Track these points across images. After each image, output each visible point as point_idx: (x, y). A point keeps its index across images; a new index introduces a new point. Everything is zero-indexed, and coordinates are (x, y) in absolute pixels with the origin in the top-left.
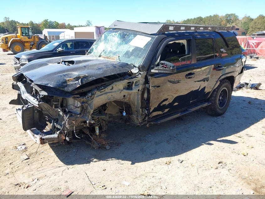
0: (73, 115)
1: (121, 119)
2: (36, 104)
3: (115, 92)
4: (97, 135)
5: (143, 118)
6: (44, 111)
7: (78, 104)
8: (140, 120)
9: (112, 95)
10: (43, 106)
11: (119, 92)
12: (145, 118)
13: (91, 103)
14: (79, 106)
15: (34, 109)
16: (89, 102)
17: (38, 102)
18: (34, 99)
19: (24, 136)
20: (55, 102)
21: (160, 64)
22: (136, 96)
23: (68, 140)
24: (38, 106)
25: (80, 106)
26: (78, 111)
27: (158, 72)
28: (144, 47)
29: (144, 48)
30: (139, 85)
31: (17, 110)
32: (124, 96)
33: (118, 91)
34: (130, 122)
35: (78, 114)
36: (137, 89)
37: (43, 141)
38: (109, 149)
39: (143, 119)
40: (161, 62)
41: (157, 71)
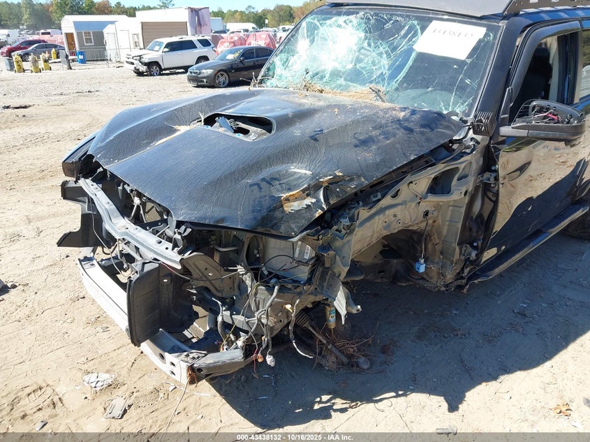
0: (290, 286)
1: (380, 272)
2: (175, 262)
3: (404, 203)
4: (330, 330)
5: (458, 271)
6: (197, 279)
7: (302, 253)
8: (450, 276)
9: (395, 216)
10: (194, 264)
11: (414, 204)
12: (462, 270)
13: (344, 245)
14: (307, 257)
15: (161, 274)
16: (338, 243)
17: (180, 253)
18: (160, 242)
19: (100, 330)
20: (225, 247)
21: (530, 110)
22: (451, 208)
23: (272, 364)
24: (179, 267)
25: (310, 260)
26: (303, 273)
27: (526, 135)
28: (470, 56)
29: (469, 61)
30: (469, 178)
31: (80, 261)
32: (426, 214)
33: (412, 201)
34: (409, 281)
35: (304, 284)
36: (464, 190)
37: (196, 375)
38: (368, 369)
39: (459, 273)
40: (534, 103)
41: (524, 133)
